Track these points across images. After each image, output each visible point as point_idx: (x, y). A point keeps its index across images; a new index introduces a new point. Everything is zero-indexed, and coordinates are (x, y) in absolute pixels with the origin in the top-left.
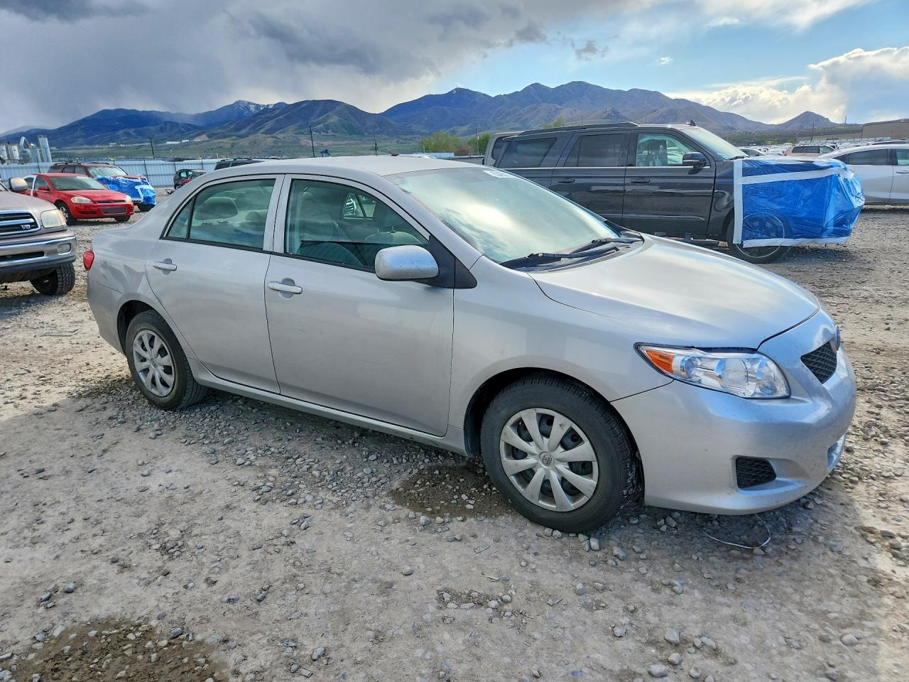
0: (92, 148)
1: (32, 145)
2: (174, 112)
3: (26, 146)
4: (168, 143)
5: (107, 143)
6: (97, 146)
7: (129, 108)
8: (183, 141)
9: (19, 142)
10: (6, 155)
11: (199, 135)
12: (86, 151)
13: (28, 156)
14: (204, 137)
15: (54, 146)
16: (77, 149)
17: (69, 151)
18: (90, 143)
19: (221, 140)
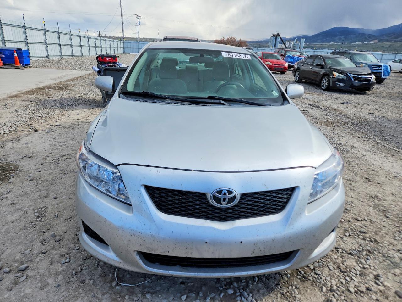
0: (323, 44)
1: (298, 42)
2: (365, 28)
3: (296, 42)
4: (357, 43)
5: (329, 42)
6: (325, 44)
7: (345, 27)
8: (365, 43)
9: (294, 41)
10: (288, 45)
11: (374, 40)
12: (320, 45)
13: (295, 46)
14: (376, 41)
15: (308, 42)
16: (316, 44)
17: (312, 45)
18: (323, 42)
19: (384, 43)
